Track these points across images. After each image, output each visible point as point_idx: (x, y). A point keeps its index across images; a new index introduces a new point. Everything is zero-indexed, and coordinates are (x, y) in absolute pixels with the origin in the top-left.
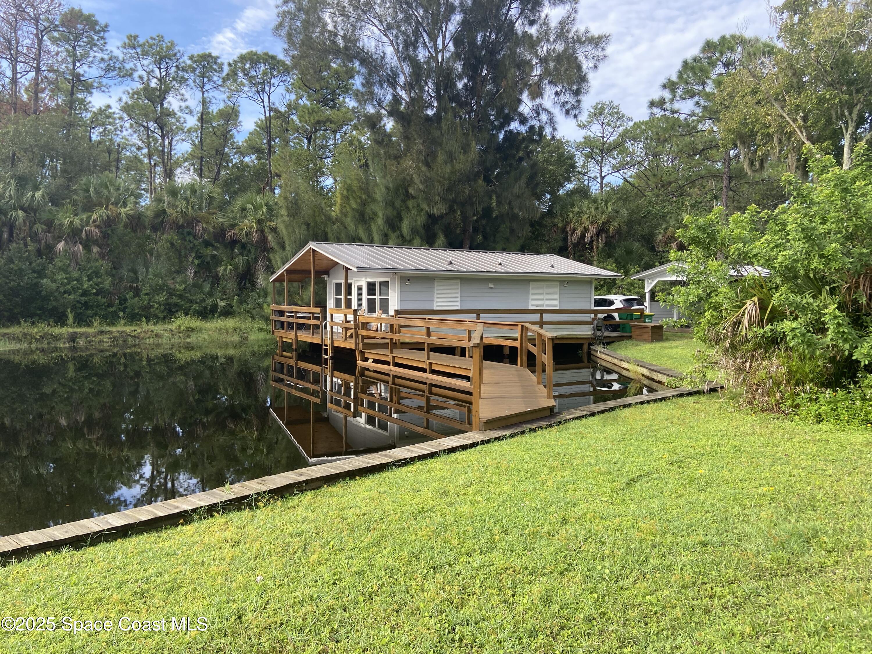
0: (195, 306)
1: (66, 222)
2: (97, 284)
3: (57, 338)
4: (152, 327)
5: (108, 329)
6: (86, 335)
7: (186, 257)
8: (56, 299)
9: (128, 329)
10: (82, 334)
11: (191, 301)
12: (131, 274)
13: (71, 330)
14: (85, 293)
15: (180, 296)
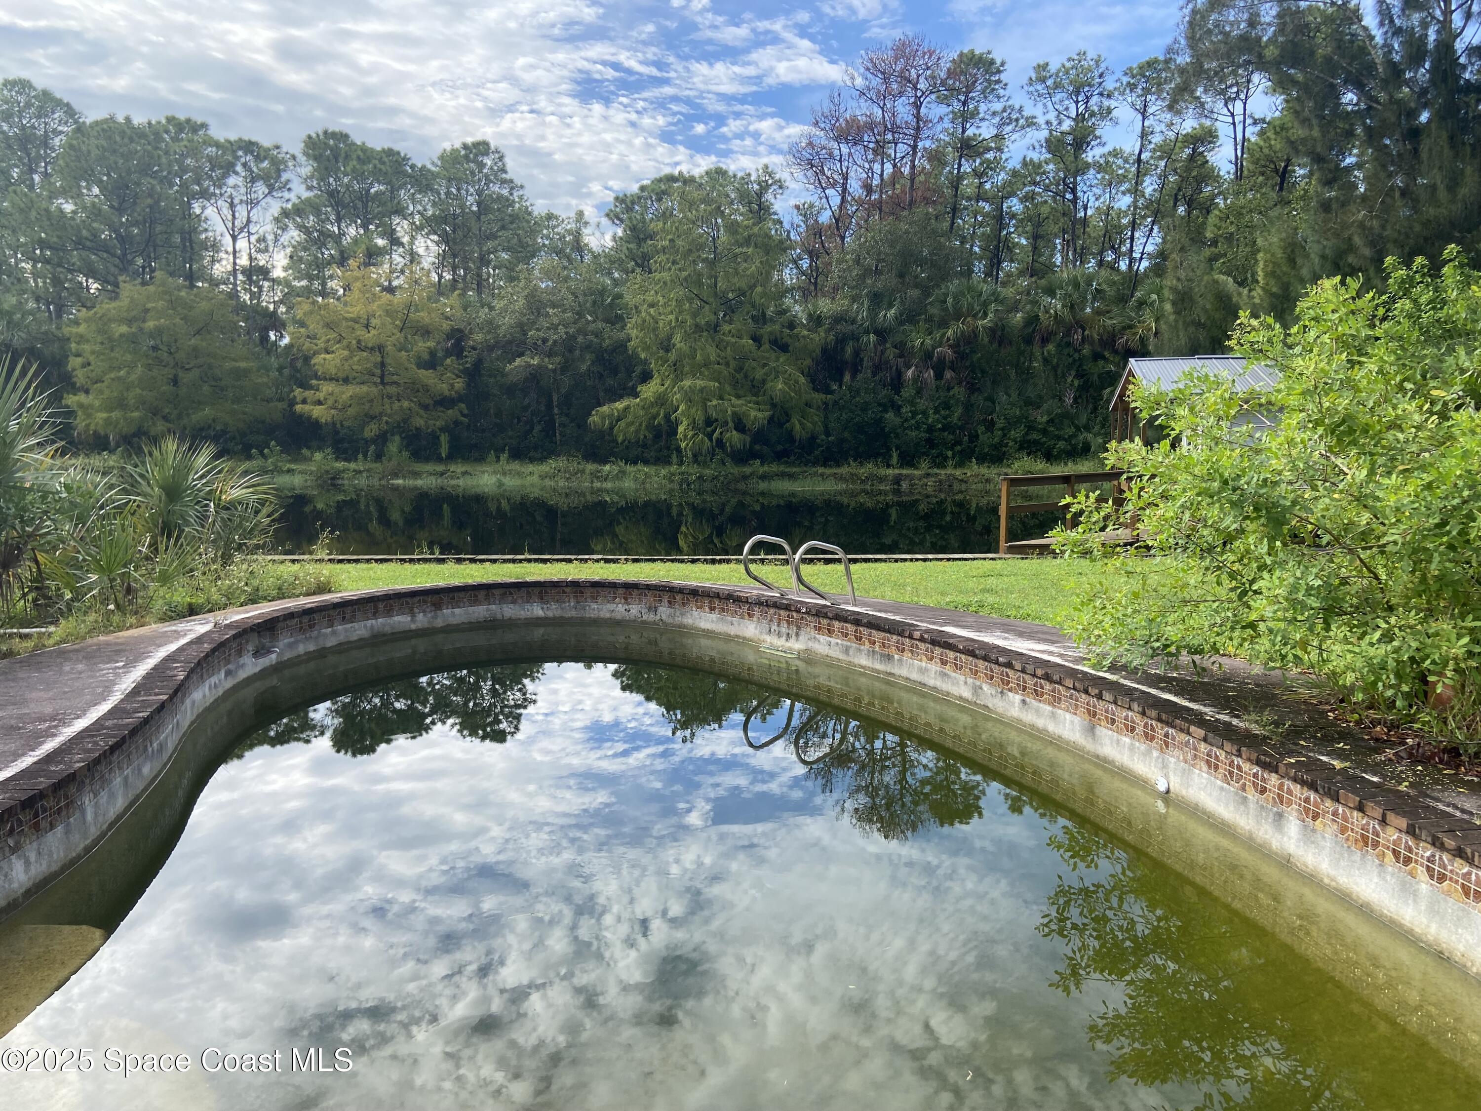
0: (1061, 444)
1: (918, 342)
2: (945, 418)
3: (881, 480)
4: (984, 470)
5: (936, 471)
6: (910, 478)
7: (1064, 376)
8: (897, 436)
9: (958, 472)
10: (907, 476)
11: (1059, 438)
12: (990, 404)
13: (897, 471)
14: (930, 429)
15: (1044, 432)
